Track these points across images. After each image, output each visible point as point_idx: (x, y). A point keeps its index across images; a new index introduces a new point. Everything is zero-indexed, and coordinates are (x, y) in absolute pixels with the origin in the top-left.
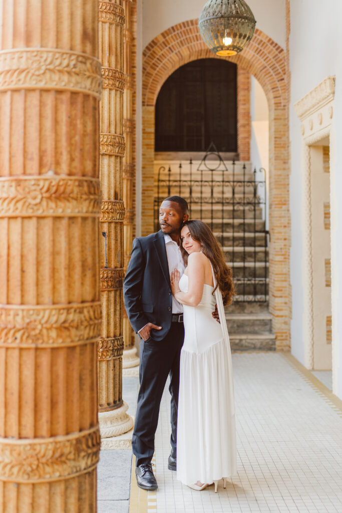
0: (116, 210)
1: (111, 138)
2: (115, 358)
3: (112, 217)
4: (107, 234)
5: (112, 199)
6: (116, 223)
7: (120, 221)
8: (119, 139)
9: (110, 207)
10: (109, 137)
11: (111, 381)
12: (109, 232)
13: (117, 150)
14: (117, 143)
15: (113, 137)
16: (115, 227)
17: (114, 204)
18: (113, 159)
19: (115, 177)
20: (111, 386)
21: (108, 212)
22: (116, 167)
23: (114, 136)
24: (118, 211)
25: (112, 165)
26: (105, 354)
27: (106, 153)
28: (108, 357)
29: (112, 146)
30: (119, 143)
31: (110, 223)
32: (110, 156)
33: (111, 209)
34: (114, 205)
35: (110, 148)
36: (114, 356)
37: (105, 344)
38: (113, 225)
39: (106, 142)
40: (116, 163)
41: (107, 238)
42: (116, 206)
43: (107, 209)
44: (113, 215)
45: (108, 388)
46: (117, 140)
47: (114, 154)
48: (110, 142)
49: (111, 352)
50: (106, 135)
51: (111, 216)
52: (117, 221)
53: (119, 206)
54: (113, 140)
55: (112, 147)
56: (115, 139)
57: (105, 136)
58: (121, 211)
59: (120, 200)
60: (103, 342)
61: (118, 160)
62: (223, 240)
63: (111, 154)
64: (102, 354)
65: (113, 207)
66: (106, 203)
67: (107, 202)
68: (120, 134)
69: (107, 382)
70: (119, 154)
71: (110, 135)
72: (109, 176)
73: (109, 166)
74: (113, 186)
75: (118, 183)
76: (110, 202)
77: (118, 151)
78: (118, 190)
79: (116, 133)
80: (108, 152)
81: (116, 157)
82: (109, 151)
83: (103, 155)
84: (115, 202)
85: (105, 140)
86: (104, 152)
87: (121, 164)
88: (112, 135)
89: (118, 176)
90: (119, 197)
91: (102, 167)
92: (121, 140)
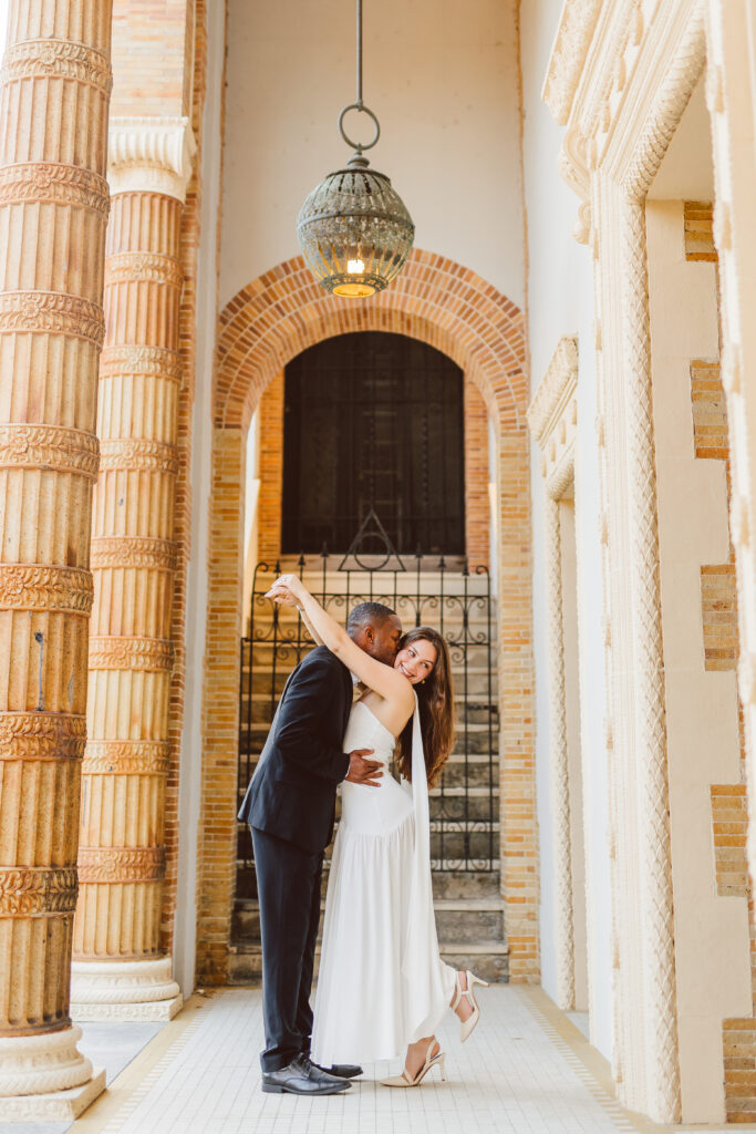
1: (65, 436)
3: (60, 601)
4: (44, 637)
5: (62, 563)
6: (68, 615)
7: (78, 612)
8: (82, 440)
9: (55, 580)
10: (60, 433)
11: (40, 967)
12: (51, 633)
13: (77, 461)
14: (77, 447)
15: (68, 434)
16: (66, 624)
17: (63, 573)
18: (67, 479)
19: (70, 518)
20: (39, 978)
21: (49, 591)
22: (72, 497)
23: (72, 431)
24: (73, 590)
25: (65, 492)
27: (51, 467)
29: (67, 451)
30: (83, 448)
31: (53, 613)
32: (61, 472)
33: (57, 584)
34: (65, 577)
35: (59, 457)
38: (60, 619)
39: (52, 444)
40: (73, 489)
41: (45, 646)
42: (70, 578)
43: (48, 583)
44: (62, 597)
46: (78, 441)
47: (71, 469)
48: (62, 444)
50: (53, 429)
51: (55, 598)
52: (71, 611)
53: (77, 578)
54: (69, 441)
55: (65, 455)
56: (74, 438)
57: (51, 433)
58: (80, 591)
59: (82, 567)
60: (24, 876)
61: (80, 483)
63: (62, 468)
64: (21, 903)
65: (63, 579)
66: (46, 572)
67: (47, 568)
68: (88, 430)
69: (31, 969)
70: (81, 471)
71: (61, 430)
72: (56, 515)
73: (58, 494)
74: (63, 535)
75: (77, 531)
76: (56, 569)
77: (80, 463)
78: (77, 547)
79: (76, 426)
80: (56, 465)
81: (76, 475)
82: (57, 463)
83: (45, 470)
84: (67, 570)
85: (51, 439)
86: (46, 463)
87: (88, 493)
88: (66, 430)
89: (77, 516)
90: (78, 562)
91: (41, 495)
92: (88, 442)
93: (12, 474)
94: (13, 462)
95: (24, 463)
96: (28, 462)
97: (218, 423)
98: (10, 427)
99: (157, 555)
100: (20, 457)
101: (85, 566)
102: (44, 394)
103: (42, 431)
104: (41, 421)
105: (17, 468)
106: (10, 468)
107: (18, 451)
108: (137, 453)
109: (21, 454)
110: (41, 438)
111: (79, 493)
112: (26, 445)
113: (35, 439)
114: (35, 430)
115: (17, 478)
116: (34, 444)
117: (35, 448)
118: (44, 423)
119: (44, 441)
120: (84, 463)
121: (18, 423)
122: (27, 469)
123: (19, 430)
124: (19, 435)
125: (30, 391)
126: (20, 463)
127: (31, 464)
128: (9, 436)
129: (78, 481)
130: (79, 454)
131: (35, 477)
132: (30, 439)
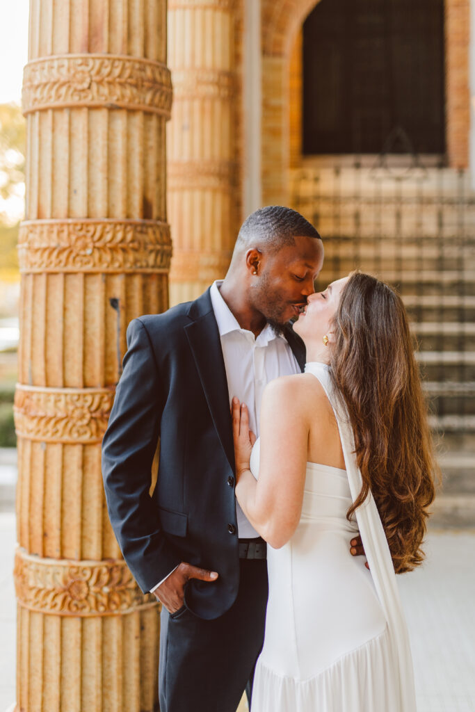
0: (146, 244)
1: (133, 68)
2: (143, 607)
3: (136, 261)
4: (121, 303)
5: (137, 216)
6: (146, 276)
7: (157, 271)
8: (153, 72)
9: (129, 237)
10: (128, 64)
11: (134, 666)
12: (128, 298)
13: (148, 97)
14: (149, 81)
15: (137, 66)
16: (145, 287)
17: (139, 229)
18: (138, 119)
19: (144, 164)
20: (133, 676)
21: (124, 250)
22: (145, 139)
23: (140, 62)
24: (150, 247)
25: (137, 134)
26: (116, 598)
27: (120, 104)
28: (125, 606)
29: (136, 86)
30: (154, 81)
31: (129, 276)
32: (131, 111)
33: (132, 241)
34: (141, 232)
35: (128, 92)
36: (142, 603)
37: (116, 575)
38: (137, 282)
39: (120, 76)
40: (146, 129)
41: (122, 313)
42: (146, 233)
43: (123, 241)
44: (138, 256)
45: (124, 684)
46: (149, 72)
47: (142, 106)
48: (130, 77)
49: (133, 594)
50: (119, 60)
51: (131, 257)
52: (149, 270)
53: (154, 233)
54: (137, 74)
55: (135, 91)
56: (142, 70)
57: (117, 63)
58: (158, 247)
59: (159, 219)
60: (110, 571)
61: (154, 123)
62: (420, 313)
63: (132, 106)
64: (110, 600)
65: (139, 236)
66: (118, 228)
67: (121, 224)
68: (158, 60)
69: (124, 668)
70: (153, 109)
71: (129, 61)
72: (128, 161)
73: (128, 136)
74: (137, 184)
75: (152, 178)
76: (131, 224)
77: (152, 100)
78: (152, 196)
79: (145, 55)
80: (125, 102)
81: (148, 114)
82: (127, 100)
83: (112, 109)
84: (143, 225)
85: (117, 72)
86: (113, 100)
87: (161, 131)
88: (135, 61)
89: (152, 161)
90: (155, 213)
91: (110, 139)
92: (160, 74)
93: (74, 114)
94: (75, 100)
95: (88, 101)
96: (93, 99)
97: (265, 52)
98: (69, 59)
99: (220, 176)
100: (83, 94)
101: (163, 217)
102: (106, 18)
103: (107, 62)
104: (105, 49)
105: (79, 108)
106: (72, 108)
107: (80, 87)
108: (199, 82)
109: (83, 90)
110: (105, 71)
111: (153, 134)
112: (88, 80)
113: (99, 72)
114: (98, 63)
115: (80, 120)
116: (97, 78)
117: (100, 83)
118: (109, 52)
119: (109, 74)
120: (156, 100)
121: (79, 54)
122: (91, 108)
123: (80, 61)
124: (80, 68)
125: (90, 15)
126: (83, 102)
127: (96, 102)
128: (69, 70)
129: (151, 120)
130: (149, 89)
131: (101, 117)
132: (93, 73)
